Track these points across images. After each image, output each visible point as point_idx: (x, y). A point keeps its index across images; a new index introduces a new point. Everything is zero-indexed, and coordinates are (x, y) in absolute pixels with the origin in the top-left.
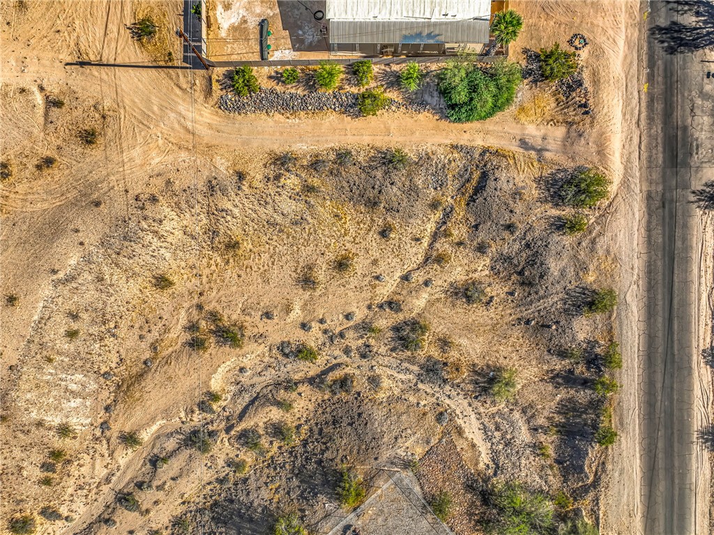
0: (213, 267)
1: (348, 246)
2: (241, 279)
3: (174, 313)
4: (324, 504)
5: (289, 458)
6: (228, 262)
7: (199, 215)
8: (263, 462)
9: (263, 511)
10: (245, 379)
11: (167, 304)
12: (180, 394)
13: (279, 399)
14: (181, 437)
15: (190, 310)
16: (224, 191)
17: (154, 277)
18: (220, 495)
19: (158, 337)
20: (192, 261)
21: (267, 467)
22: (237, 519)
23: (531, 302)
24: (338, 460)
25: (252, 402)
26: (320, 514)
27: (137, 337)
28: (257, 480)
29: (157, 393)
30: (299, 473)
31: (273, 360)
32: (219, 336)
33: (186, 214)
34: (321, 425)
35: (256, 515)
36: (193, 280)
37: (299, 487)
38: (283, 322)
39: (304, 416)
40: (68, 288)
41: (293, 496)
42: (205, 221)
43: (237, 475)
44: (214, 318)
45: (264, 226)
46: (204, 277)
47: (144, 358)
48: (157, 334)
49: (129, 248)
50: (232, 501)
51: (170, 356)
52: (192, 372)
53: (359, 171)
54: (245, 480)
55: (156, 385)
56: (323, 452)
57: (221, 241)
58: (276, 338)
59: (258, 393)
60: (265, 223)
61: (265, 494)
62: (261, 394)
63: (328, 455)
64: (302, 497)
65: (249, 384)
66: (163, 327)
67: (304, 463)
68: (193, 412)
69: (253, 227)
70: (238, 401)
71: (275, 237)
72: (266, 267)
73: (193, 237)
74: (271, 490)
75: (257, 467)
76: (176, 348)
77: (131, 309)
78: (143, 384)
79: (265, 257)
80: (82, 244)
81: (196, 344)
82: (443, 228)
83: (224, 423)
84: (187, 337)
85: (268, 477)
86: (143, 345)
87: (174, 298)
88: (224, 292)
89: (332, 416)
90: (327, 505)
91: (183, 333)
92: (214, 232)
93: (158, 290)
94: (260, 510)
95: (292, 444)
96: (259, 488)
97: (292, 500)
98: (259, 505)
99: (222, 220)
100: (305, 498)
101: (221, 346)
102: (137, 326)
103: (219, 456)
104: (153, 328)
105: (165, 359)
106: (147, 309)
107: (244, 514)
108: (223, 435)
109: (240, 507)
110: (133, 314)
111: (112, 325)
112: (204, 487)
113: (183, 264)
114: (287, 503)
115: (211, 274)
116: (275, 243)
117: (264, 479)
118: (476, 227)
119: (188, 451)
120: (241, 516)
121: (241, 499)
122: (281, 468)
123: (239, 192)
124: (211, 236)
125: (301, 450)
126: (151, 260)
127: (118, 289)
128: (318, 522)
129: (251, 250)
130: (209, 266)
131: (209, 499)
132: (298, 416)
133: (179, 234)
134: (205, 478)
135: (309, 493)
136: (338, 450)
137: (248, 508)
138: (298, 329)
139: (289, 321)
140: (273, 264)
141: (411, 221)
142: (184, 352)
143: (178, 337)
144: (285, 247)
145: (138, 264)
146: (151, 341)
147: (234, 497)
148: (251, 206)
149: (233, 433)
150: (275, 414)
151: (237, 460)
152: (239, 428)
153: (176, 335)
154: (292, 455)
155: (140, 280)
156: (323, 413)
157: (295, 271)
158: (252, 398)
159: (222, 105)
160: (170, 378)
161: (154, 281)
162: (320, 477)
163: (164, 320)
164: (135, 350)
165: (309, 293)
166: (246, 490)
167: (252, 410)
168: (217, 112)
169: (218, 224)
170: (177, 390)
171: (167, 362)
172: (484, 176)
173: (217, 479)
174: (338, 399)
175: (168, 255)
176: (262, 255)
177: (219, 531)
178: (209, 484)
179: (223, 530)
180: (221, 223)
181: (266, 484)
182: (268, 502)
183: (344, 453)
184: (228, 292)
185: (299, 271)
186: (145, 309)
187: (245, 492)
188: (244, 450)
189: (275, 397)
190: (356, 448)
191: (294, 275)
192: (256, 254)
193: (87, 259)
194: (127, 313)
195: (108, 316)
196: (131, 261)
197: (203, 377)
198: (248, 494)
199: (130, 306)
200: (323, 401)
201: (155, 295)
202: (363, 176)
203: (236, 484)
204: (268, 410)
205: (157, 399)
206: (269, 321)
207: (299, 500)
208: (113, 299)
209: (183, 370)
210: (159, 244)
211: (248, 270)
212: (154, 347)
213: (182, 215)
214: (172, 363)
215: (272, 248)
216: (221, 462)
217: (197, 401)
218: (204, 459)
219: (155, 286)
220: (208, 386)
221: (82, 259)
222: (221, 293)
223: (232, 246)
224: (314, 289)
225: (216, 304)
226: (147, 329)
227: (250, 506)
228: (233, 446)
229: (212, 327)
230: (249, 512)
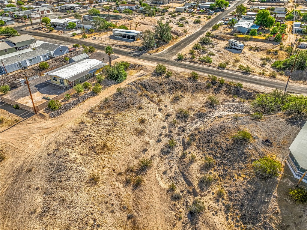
0: (106, 159)
1: (137, 118)
2: (121, 153)
3: (113, 187)
4: (249, 149)
5: (221, 167)
6: (109, 153)
7: (80, 144)
8: (221, 181)
9: (250, 184)
10: (170, 174)
11: (105, 188)
12: (160, 207)
13: (188, 162)
14: (188, 225)
15: (118, 179)
16: (82, 130)
17: (87, 183)
18: (237, 214)
19: (119, 203)
20: (95, 165)
21: (224, 179)
22: (255, 203)
23: (187, 89)
24: (227, 142)
25: (184, 176)
26: (255, 152)
27: (110, 214)
28: (231, 186)
29: (152, 220)
30: (231, 163)
31: (167, 160)
32: (140, 173)
33: (75, 147)
34: (208, 149)
35: (253, 189)
36: (104, 170)
37: (239, 162)
38: (151, 147)
39: (201, 155)
40: (49, 217)
41: (243, 166)
42: (85, 146)
43: (225, 198)
44: (129, 171)
45: (107, 133)
46: (107, 165)
47: (125, 218)
48: (117, 202)
49: (64, 175)
50: (242, 205)
51: (134, 202)
52: (151, 194)
53: (114, 102)
54: (230, 193)
55: (146, 218)
56: (222, 149)
57: (98, 149)
58: (157, 152)
59: (181, 172)
60: (106, 132)
61: (240, 181)
62: (182, 170)
63: (224, 146)
64: (244, 161)
65: (174, 174)
66: (116, 196)
67: (226, 159)
68: (175, 205)
69: (104, 136)
70: (180, 183)
71: (114, 134)
72: (123, 143)
73: (87, 155)
74: (238, 178)
75: (223, 185)
76: (132, 197)
77: (92, 206)
78: (141, 226)
79: (119, 141)
80: (38, 189)
81: (137, 185)
82: (150, 98)
83: (190, 196)
84: (129, 189)
85: (230, 179)
86: (117, 214)
87: (105, 183)
88: (121, 161)
89: (205, 143)
90: (249, 148)
91: (127, 189)
92: (92, 147)
93: (95, 187)
94: (249, 186)
95: (215, 163)
96: (236, 184)
97: (246, 166)
98: (246, 186)
99: (91, 140)
100: (245, 158)
101: (146, 174)
102: (104, 210)
103: (209, 204)
104: (112, 202)
105: (134, 205)
106: (100, 198)
107: (251, 196)
108: (197, 198)
109: (247, 200)
110: (96, 207)
111: (92, 222)
112: (229, 224)
113: (94, 168)
114: (247, 170)
115: (108, 162)
116: (117, 135)
117: (231, 182)
118: (155, 91)
119: (200, 223)
120: (253, 199)
121: (241, 197)
122: (226, 172)
123: (87, 126)
124: (93, 150)
125: (219, 160)
126: (79, 176)
127: (76, 201)
128: (259, 154)
129: (112, 143)
130: (104, 160)
131: (239, 224)
132: (200, 158)
133: (79, 157)
134: (223, 220)
135: (242, 156)
136: (222, 142)
137: (248, 193)
138: (158, 144)
139: (152, 145)
140: (124, 140)
141: (141, 102)
142: (137, 193)
143: (127, 192)
144: (121, 133)
145: (75, 181)
146: (118, 208)
147: (239, 203)
148: (95, 129)
149: (198, 191)
150: (195, 167)
151: (215, 195)
152: (196, 187)
153: (125, 193)
154: (220, 165)
155: (82, 189)
156: (202, 147)
157: (133, 135)
158: (182, 176)
159: (52, 117)
160: (147, 207)
161: (89, 185)
162: (235, 151)
163: (112, 194)
164: (117, 220)
165: (145, 135)
166: (236, 193)
167: (188, 176)
168: (52, 119)
169: (91, 143)
170: (157, 207)
171: (137, 204)
172: (142, 84)
173: (225, 212)
174: (198, 140)
175: (84, 169)
176: (117, 141)
177: (262, 219)
178: (227, 219)
179: (262, 215)
180: (91, 141)
181: (234, 180)
182: (245, 180)
183: (224, 139)
184: (123, 160)
185: (134, 134)
186: (98, 200)
187: (237, 194)
188: (211, 189)
189: (186, 163)
190: (223, 134)
191: (134, 136)
192: (115, 143)
193: (47, 193)
194: (92, 209)
195: (85, 220)
196: (70, 182)
197: (158, 189)
198: (239, 192)
199: (90, 205)
200: (197, 146)
201: (96, 190)
202: (116, 102)
203: (231, 200)
204: (191, 168)
205: (155, 223)
206: (147, 152)
207: (246, 163)
208: (78, 208)
209: (147, 197)
210: (76, 165)
211: (119, 148)
212: (124, 208)
213: (74, 148)
214: (139, 201)
215: (117, 137)
216: (214, 205)
217: (169, 199)
218: (208, 214)
219: (92, 186)
220: (164, 189)
221: (44, 195)
222: (120, 162)
223: (104, 147)
224: (145, 132)
225: (124, 167)
226: (110, 206)
227: (247, 192)
228: (206, 195)
229: (134, 175)
230: (251, 193)
